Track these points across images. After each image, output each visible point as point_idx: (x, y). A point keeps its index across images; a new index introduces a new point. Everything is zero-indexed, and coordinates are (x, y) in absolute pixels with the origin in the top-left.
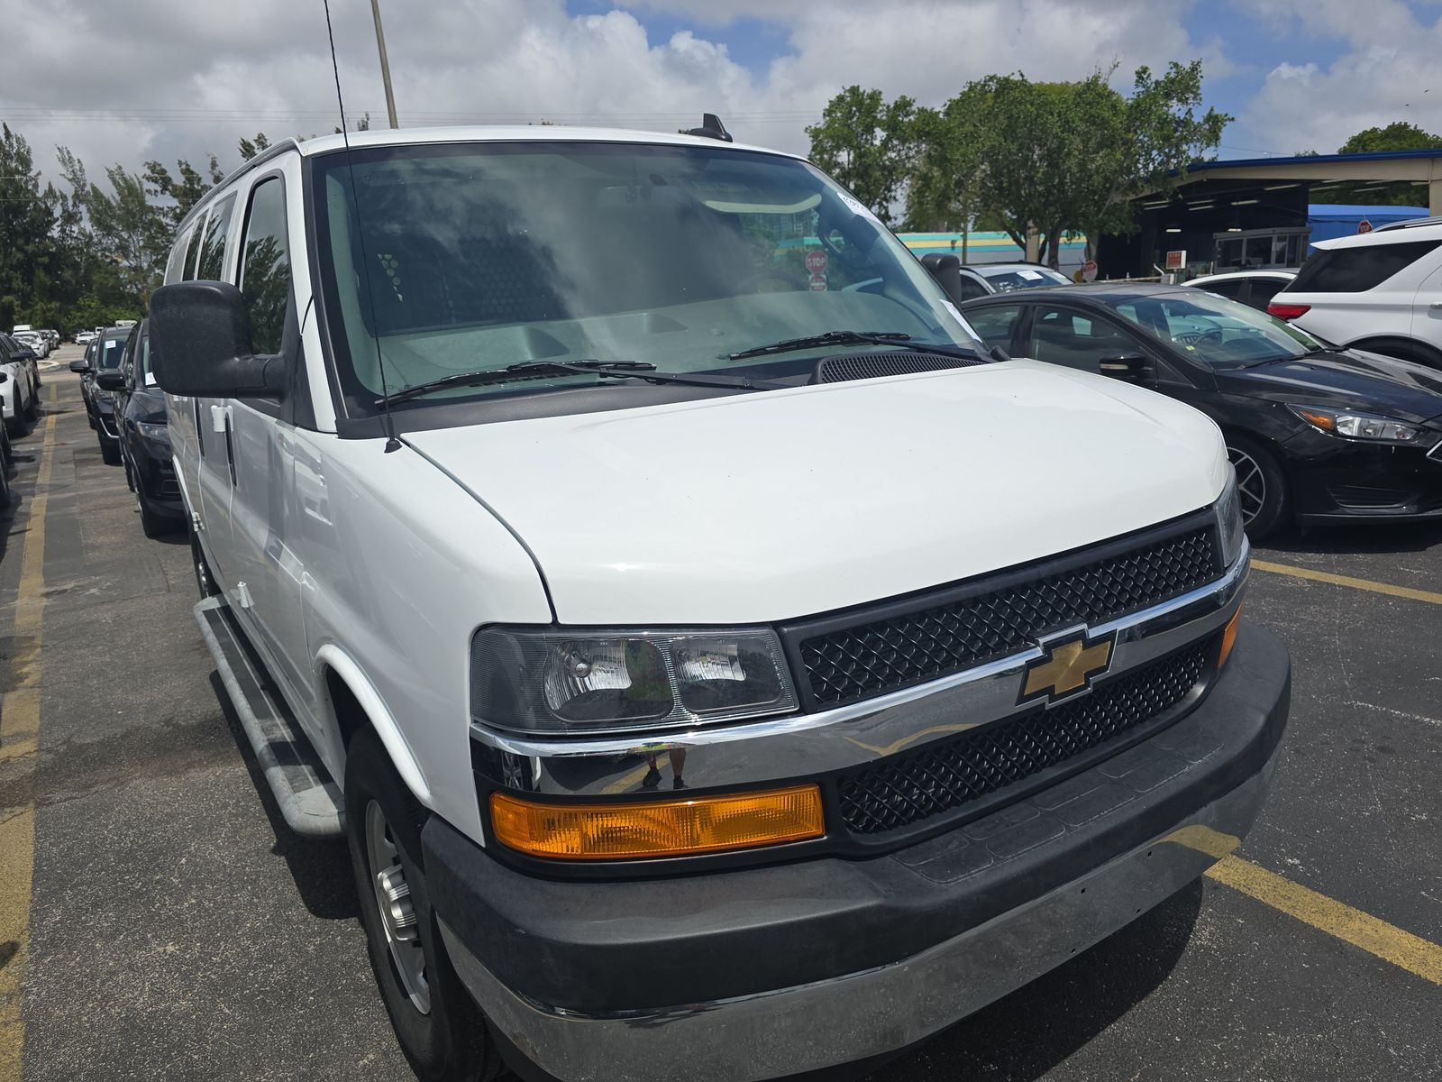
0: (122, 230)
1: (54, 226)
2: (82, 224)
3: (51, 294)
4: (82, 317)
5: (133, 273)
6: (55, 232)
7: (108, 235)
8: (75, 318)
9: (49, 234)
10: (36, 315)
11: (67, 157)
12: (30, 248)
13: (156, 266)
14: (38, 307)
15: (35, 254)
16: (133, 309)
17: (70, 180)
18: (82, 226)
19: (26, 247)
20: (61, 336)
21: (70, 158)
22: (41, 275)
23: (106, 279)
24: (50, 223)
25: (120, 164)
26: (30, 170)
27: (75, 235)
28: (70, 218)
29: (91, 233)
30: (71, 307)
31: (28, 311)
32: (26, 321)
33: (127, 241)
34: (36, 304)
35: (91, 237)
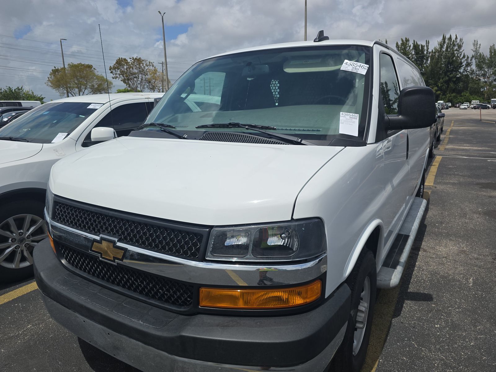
0: (486, 68)
1: (462, 68)
2: (472, 66)
3: (453, 91)
4: (461, 99)
5: (485, 84)
6: (461, 70)
7: (480, 70)
8: (459, 99)
9: (459, 71)
10: (446, 98)
11: (476, 43)
12: (451, 76)
13: (494, 81)
14: (448, 95)
15: (452, 78)
16: (480, 97)
17: (474, 51)
18: (472, 67)
19: (450, 75)
20: (452, 105)
21: (477, 43)
22: (452, 85)
23: (474, 85)
24: (461, 67)
25: (494, 44)
26: (461, 49)
27: (468, 71)
28: (468, 65)
29: (474, 70)
30: (458, 95)
31: (444, 96)
32: (442, 100)
33: (486, 72)
34: (448, 94)
35: (473, 71)
